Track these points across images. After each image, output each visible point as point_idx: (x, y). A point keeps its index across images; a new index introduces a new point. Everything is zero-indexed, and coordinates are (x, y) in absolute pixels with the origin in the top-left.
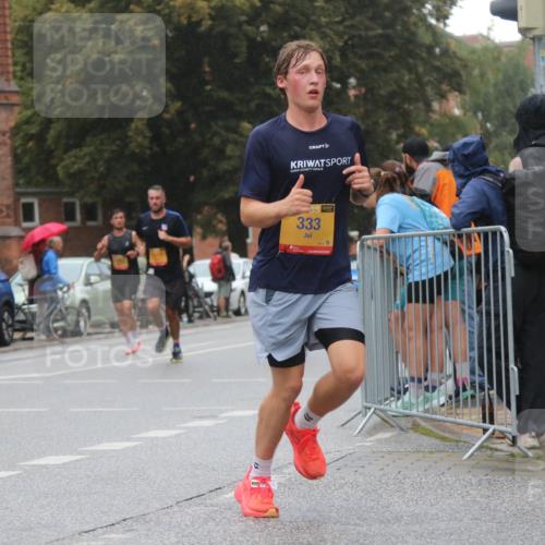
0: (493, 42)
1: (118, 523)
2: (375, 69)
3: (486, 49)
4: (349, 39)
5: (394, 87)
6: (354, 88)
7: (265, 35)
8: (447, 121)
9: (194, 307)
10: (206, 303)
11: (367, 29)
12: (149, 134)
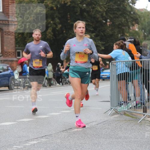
0: (147, 11)
1: (44, 136)
2: (115, 17)
3: (145, 13)
4: (108, 9)
5: (120, 22)
6: (109, 22)
7: (85, 7)
8: (134, 32)
9: (64, 81)
10: (67, 80)
11: (113, 6)
12: (52, 33)
